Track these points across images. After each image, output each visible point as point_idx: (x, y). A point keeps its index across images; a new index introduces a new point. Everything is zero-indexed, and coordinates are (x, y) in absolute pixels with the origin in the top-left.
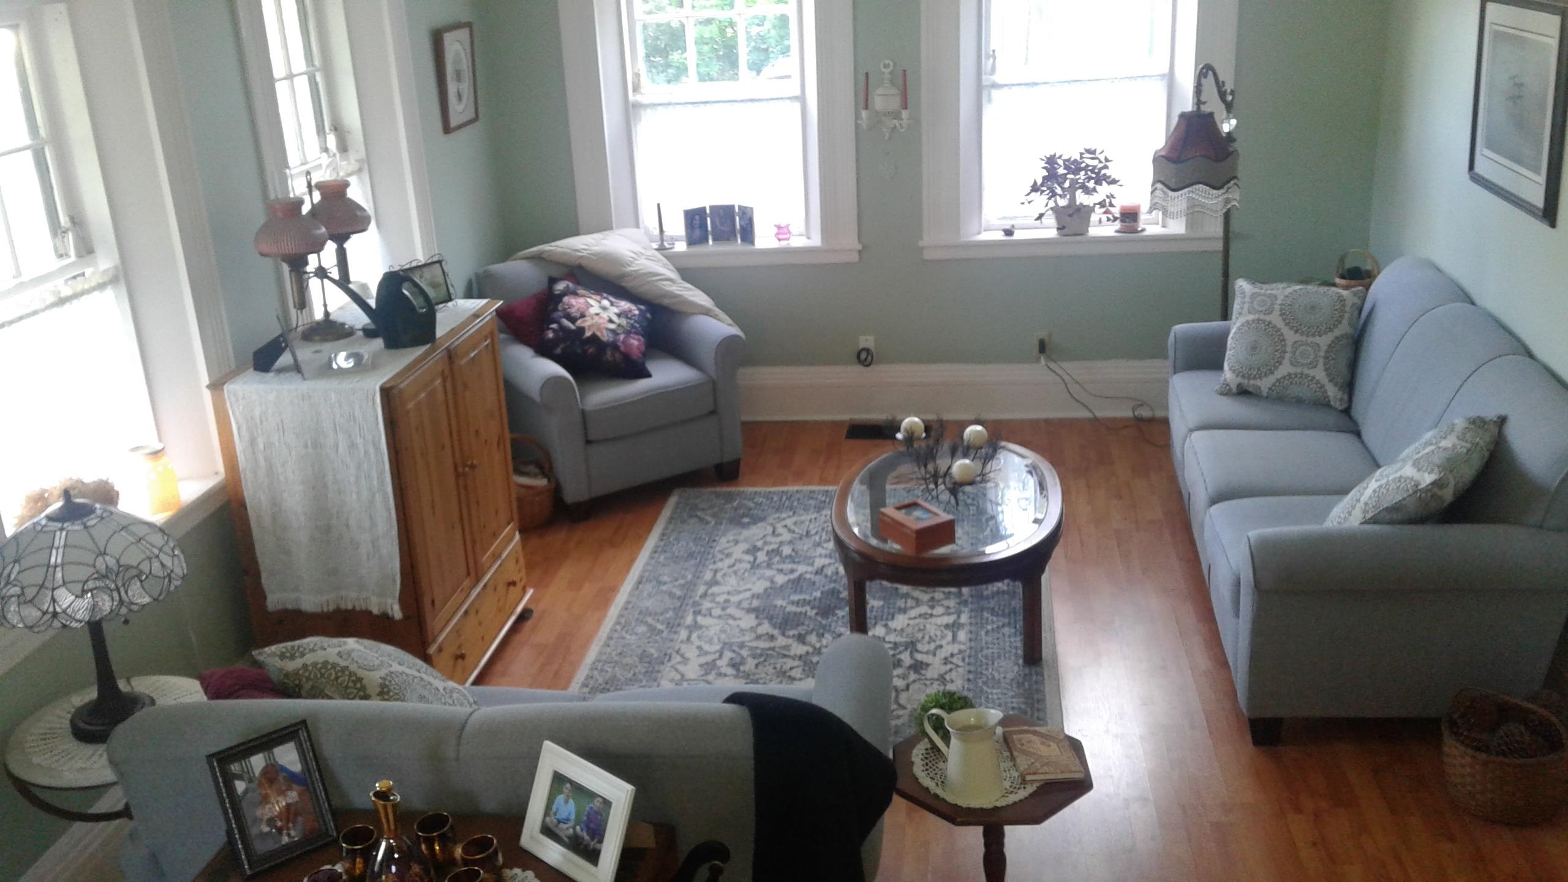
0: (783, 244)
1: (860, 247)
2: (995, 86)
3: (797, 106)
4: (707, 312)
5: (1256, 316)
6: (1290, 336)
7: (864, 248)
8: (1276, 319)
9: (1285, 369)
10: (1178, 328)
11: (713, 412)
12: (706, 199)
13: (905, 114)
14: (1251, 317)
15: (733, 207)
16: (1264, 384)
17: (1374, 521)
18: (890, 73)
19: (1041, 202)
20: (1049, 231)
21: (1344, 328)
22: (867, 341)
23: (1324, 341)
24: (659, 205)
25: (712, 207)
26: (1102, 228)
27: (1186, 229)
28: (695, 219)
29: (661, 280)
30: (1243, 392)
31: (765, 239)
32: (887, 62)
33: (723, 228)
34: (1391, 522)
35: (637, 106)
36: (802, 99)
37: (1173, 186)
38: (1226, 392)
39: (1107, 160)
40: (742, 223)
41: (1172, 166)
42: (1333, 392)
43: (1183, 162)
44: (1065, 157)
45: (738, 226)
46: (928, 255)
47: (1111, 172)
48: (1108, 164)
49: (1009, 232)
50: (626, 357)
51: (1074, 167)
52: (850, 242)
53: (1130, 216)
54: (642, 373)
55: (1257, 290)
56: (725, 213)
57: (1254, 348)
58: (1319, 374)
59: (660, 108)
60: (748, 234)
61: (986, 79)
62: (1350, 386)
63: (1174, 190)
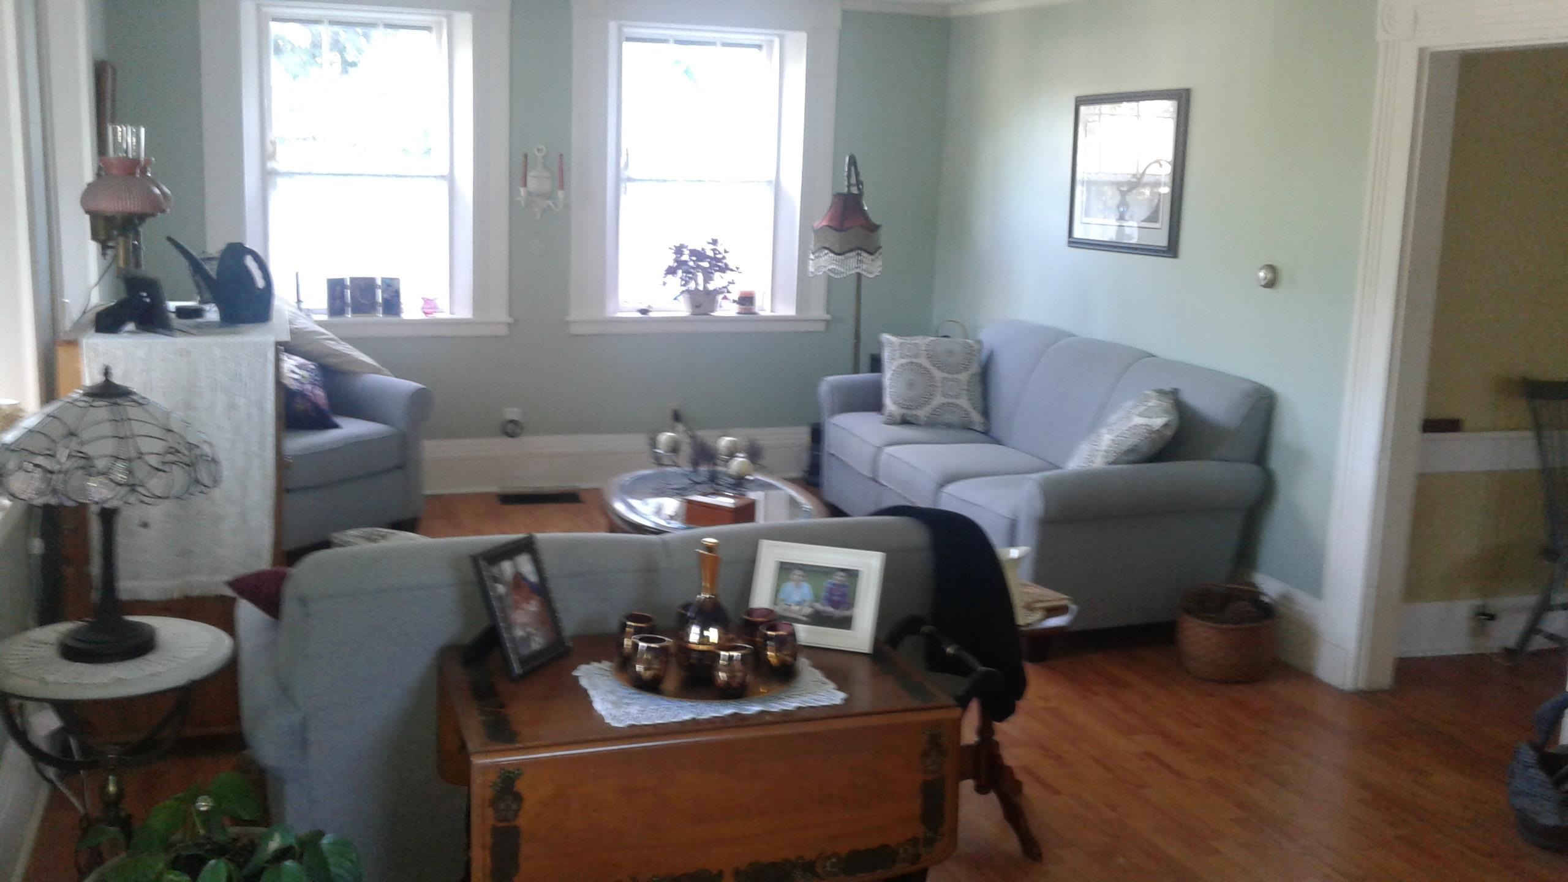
0: (430, 317)
1: (510, 320)
2: (629, 179)
3: (444, 186)
4: (377, 371)
5: (909, 360)
6: (938, 374)
7: (515, 321)
8: (925, 362)
9: (938, 400)
10: (830, 379)
11: (400, 467)
12: (347, 272)
13: (561, 194)
14: (904, 361)
15: (373, 280)
16: (922, 413)
17: (1114, 463)
18: (544, 157)
19: (675, 283)
20: (682, 309)
21: (975, 368)
22: (512, 413)
23: (964, 377)
24: (297, 274)
25: (353, 280)
26: (727, 309)
27: (797, 311)
28: (336, 288)
29: (327, 339)
30: (905, 422)
31: (411, 310)
32: (541, 146)
33: (362, 301)
34: (1128, 463)
35: (274, 173)
36: (451, 179)
37: (836, 251)
38: (892, 422)
39: (726, 252)
40: (385, 296)
41: (837, 234)
42: (976, 417)
43: (845, 231)
44: (691, 247)
45: (380, 300)
46: (576, 329)
47: (730, 261)
48: (726, 255)
49: (644, 312)
50: (316, 407)
51: (699, 255)
52: (500, 315)
53: (746, 300)
54: (330, 425)
55: (902, 341)
56: (365, 286)
57: (911, 385)
58: (964, 402)
59: (297, 176)
60: (392, 305)
61: (625, 174)
62: (986, 413)
63: (839, 254)
